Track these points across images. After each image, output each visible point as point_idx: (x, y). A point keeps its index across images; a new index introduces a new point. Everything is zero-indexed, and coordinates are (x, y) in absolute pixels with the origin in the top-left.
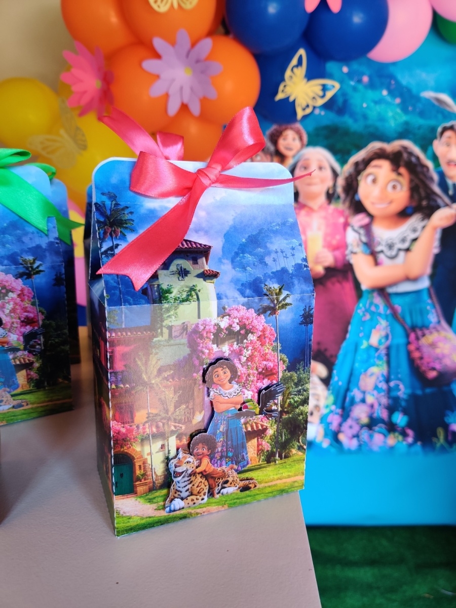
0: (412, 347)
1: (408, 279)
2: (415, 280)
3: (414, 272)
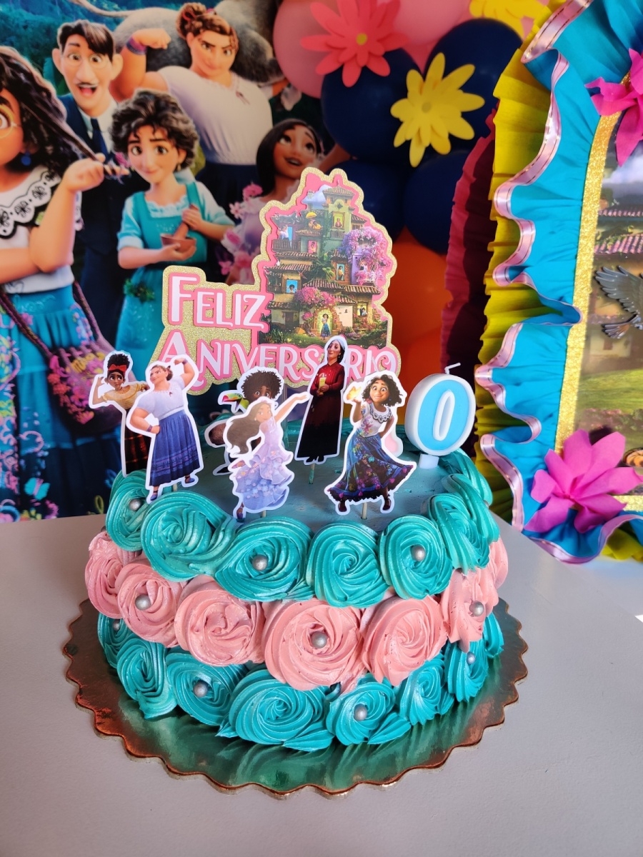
0: (54, 378)
1: (38, 272)
2: (50, 273)
3: (47, 261)
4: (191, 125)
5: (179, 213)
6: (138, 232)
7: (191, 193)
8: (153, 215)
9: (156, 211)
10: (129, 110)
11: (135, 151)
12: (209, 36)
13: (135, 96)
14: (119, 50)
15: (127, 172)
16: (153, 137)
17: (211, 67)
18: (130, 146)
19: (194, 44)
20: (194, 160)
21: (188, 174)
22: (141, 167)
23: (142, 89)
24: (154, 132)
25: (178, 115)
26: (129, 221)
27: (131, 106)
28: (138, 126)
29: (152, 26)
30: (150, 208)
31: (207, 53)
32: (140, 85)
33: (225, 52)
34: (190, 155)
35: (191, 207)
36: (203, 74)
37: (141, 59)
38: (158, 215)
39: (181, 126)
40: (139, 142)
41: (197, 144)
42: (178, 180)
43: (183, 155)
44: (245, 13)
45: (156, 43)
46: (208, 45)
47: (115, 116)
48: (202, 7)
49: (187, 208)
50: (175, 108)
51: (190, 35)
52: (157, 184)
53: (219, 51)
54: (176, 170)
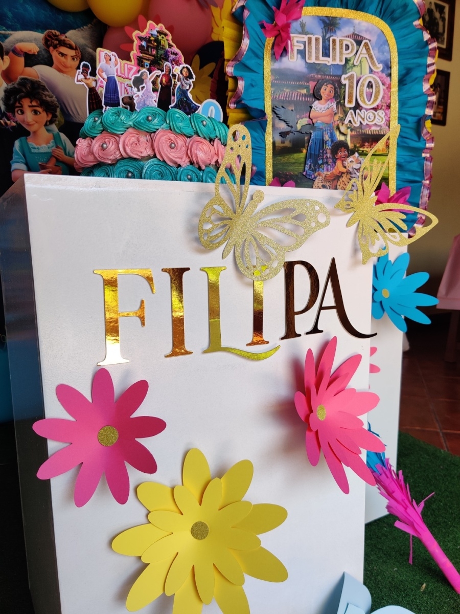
4: (54, 98)
5: (49, 151)
6: (24, 161)
7: (56, 139)
8: (33, 150)
9: (34, 148)
10: (15, 88)
11: (19, 112)
12: (63, 50)
13: (18, 80)
14: (7, 54)
15: (14, 124)
16: (31, 105)
17: (66, 67)
18: (16, 109)
19: (54, 54)
20: (57, 119)
21: (54, 127)
22: (24, 121)
23: (22, 77)
24: (31, 102)
25: (46, 93)
26: (18, 154)
27: (16, 85)
28: (21, 98)
29: (27, 41)
30: (30, 146)
31: (63, 59)
32: (21, 74)
33: (73, 59)
34: (54, 116)
35: (57, 147)
36: (60, 71)
37: (22, 60)
38: (36, 151)
39: (48, 99)
40: (22, 106)
41: (58, 110)
42: (48, 131)
43: (50, 116)
44: (83, 38)
45: (30, 51)
46: (63, 55)
47: (6, 91)
48: (58, 33)
49: (54, 148)
50: (44, 89)
51: (51, 48)
52: (35, 132)
53: (69, 59)
54: (46, 125)
